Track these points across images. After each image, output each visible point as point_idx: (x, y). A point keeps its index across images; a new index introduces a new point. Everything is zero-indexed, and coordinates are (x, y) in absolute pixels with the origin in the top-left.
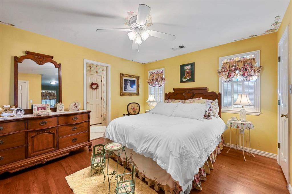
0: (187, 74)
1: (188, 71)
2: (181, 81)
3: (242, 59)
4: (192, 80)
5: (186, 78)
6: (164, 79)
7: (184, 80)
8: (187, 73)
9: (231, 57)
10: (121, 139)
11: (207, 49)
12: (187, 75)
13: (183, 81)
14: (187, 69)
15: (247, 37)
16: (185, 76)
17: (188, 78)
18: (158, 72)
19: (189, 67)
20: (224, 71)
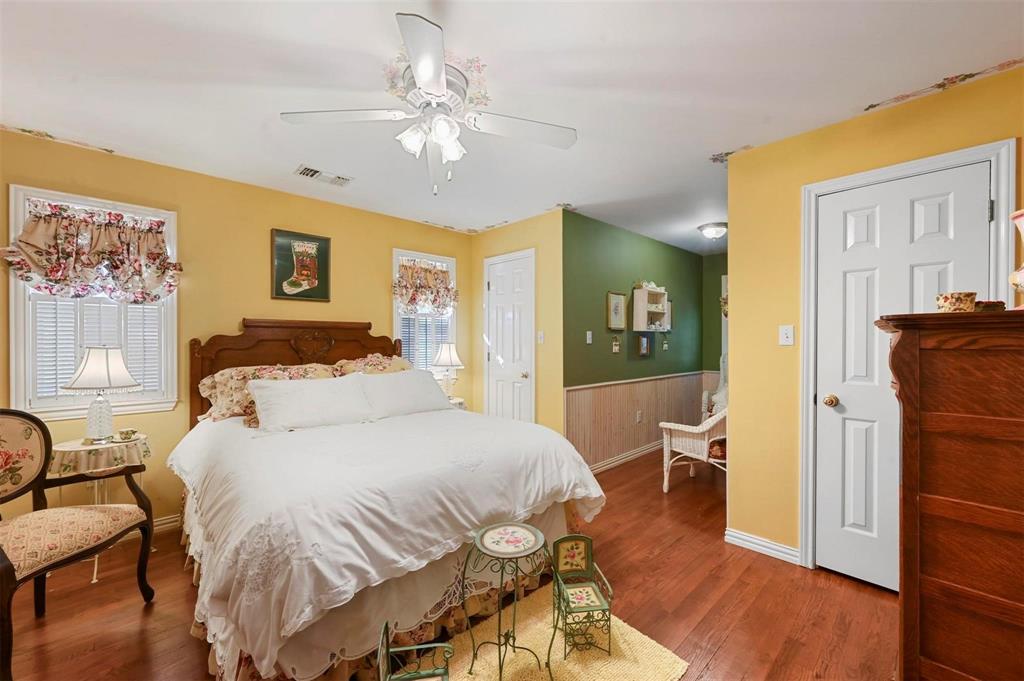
0: (304, 272)
1: (308, 261)
2: (278, 294)
3: (430, 267)
4: (320, 293)
5: (301, 285)
6: (178, 267)
7: (287, 289)
8: (304, 266)
9: (413, 254)
10: (434, 535)
11: (363, 211)
12: (302, 275)
13: (286, 295)
14: (301, 254)
15: (441, 224)
16: (295, 274)
17: (305, 286)
18: (119, 217)
19: (311, 248)
20: (406, 287)
